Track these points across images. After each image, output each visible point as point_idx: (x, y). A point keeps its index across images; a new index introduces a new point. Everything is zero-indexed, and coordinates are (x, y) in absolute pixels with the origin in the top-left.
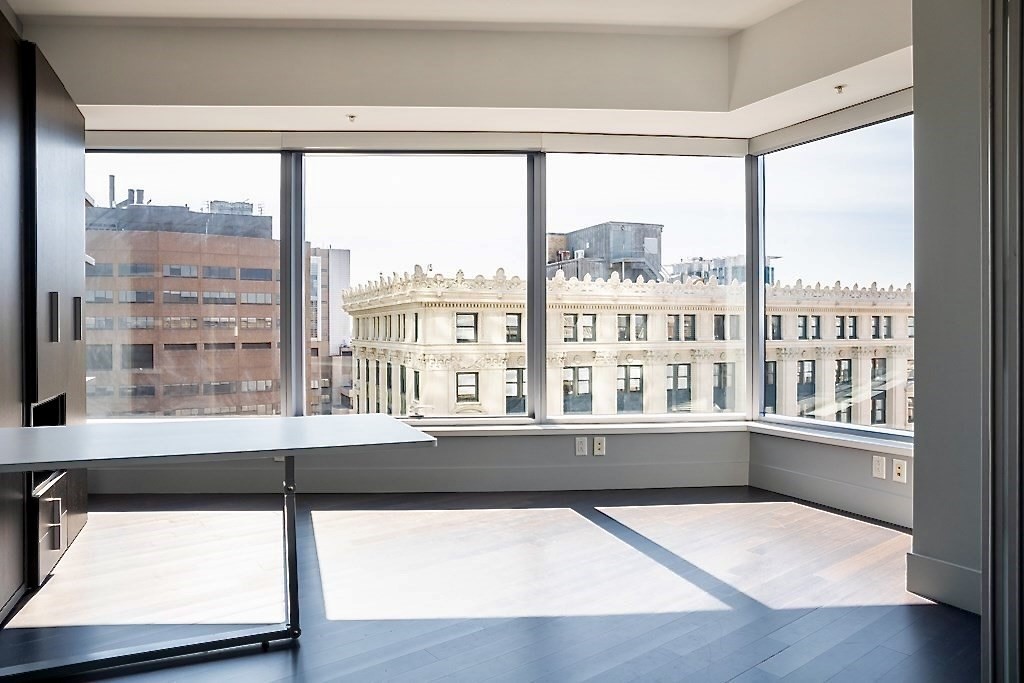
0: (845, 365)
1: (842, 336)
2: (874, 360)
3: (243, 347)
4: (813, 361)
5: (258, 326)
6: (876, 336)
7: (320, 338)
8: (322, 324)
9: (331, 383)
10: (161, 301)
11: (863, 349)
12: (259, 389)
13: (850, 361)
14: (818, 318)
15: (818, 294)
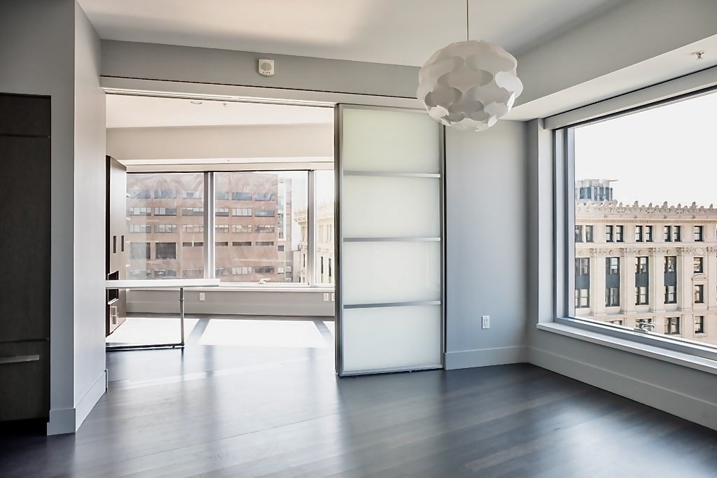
0: (643, 261)
1: (641, 240)
2: (666, 257)
3: (233, 245)
4: (618, 258)
5: (243, 230)
6: (669, 240)
7: (285, 239)
8: (287, 230)
9: (292, 269)
10: (181, 214)
11: (657, 250)
12: (244, 273)
13: (647, 258)
14: (622, 227)
15: (621, 211)
